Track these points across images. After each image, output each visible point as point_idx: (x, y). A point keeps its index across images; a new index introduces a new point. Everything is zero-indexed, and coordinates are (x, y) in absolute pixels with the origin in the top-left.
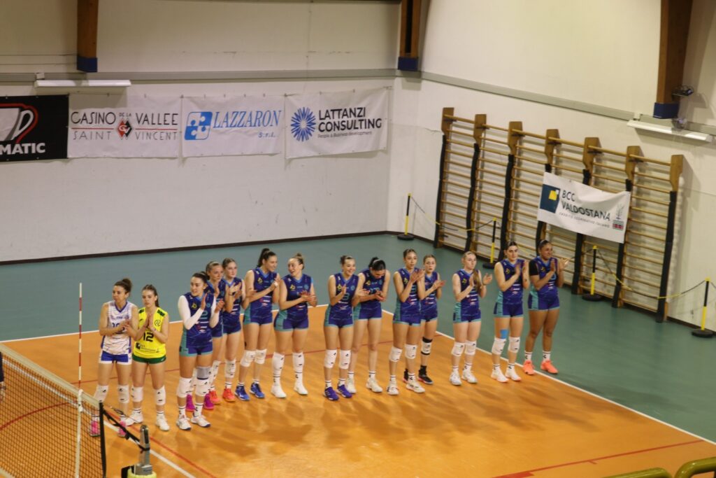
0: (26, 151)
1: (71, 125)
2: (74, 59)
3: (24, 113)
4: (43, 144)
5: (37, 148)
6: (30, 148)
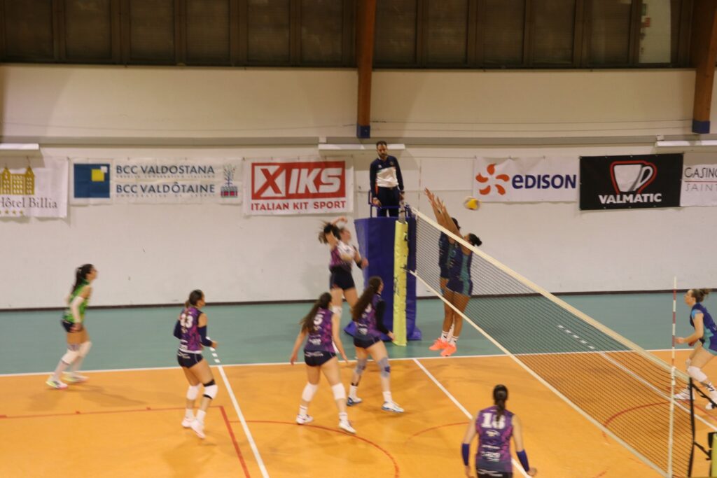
0: (646, 200)
2: (690, 123)
3: (645, 168)
6: (649, 198)
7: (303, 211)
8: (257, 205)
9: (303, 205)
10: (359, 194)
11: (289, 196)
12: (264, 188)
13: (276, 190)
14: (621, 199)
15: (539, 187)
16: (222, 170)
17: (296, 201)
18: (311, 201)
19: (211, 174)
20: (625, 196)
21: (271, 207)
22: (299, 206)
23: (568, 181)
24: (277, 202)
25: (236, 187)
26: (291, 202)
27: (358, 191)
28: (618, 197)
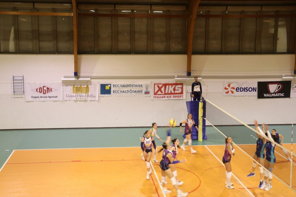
0: (279, 96)
1: (291, 89)
2: (293, 71)
3: (279, 85)
4: (284, 94)
5: (282, 95)
6: (280, 95)
7: (170, 98)
8: (156, 96)
9: (170, 97)
10: (187, 93)
11: (165, 94)
12: (158, 91)
13: (162, 92)
14: (271, 95)
15: (244, 91)
16: (145, 86)
17: (168, 95)
18: (172, 95)
19: (141, 87)
20: (272, 94)
21: (160, 97)
22: (168, 97)
23: (253, 89)
24: (162, 96)
25: (149, 91)
26: (166, 96)
27: (187, 92)
28: (270, 94)
